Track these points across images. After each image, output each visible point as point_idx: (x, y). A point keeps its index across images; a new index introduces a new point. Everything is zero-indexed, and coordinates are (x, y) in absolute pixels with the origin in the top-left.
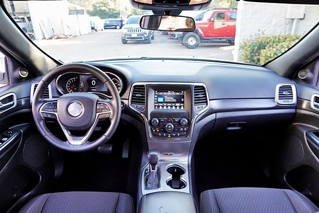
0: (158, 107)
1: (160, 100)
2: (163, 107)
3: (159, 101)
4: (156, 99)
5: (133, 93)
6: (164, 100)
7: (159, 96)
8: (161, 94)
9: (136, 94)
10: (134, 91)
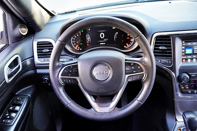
0: (186, 59)
1: (189, 51)
2: (192, 59)
3: (186, 53)
4: (184, 51)
5: (155, 46)
6: (193, 51)
7: (187, 47)
8: (189, 44)
9: (159, 46)
10: (156, 43)
